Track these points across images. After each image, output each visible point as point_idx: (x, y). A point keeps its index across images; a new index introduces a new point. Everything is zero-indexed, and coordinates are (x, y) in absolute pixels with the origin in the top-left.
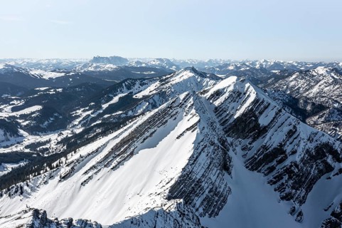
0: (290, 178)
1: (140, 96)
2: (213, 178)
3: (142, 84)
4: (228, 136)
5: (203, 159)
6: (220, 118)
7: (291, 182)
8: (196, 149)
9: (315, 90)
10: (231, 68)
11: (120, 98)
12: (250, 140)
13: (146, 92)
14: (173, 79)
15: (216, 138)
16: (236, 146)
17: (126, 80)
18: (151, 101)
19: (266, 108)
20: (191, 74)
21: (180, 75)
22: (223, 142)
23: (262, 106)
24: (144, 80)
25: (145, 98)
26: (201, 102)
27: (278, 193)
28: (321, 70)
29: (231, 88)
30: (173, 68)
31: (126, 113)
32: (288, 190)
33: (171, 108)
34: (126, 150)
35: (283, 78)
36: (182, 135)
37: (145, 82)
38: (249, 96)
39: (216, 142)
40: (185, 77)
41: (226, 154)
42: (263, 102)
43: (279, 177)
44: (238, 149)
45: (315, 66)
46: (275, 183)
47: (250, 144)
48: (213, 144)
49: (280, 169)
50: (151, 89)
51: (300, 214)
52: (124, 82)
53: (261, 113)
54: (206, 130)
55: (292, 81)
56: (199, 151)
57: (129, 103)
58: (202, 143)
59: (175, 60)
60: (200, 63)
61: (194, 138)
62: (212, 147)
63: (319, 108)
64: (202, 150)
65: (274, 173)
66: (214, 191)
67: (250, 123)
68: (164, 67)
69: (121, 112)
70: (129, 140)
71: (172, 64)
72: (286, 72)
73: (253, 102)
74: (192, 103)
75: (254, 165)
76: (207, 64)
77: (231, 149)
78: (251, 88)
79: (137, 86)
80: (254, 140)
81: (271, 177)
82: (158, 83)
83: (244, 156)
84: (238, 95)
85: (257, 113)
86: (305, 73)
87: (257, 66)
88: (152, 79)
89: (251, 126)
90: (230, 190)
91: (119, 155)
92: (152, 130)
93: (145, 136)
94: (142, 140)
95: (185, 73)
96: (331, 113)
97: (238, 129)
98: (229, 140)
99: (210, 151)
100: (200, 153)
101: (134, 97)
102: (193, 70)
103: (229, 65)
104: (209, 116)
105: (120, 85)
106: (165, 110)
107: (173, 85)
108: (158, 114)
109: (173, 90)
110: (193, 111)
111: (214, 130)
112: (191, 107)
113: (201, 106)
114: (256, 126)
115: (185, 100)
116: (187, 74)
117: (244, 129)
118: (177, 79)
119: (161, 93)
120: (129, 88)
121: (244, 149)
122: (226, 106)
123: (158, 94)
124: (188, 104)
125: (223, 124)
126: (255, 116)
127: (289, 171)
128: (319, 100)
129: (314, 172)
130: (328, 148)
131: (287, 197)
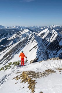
1: (9, 39)
3: (10, 35)
4: (48, 50)
6: (44, 43)
8: (37, 55)
11: (2, 40)
12: (56, 51)
13: (12, 38)
14: (22, 32)
15: (44, 51)
16: (51, 54)
17: (4, 34)
18: (14, 41)
20: (28, 31)
21: (24, 31)
22: (47, 52)
23: (60, 38)
24: (11, 33)
25: (12, 40)
26: (37, 37)
29: (48, 32)
30: (21, 29)
31: (5, 46)
33: (26, 40)
34: (9, 57)
36: (31, 50)
37: (12, 34)
38: (55, 35)
39: (44, 52)
40: (26, 32)
41: (48, 56)
42: (60, 37)
44: (52, 55)
47: (56, 52)
48: (43, 53)
50: (14, 36)
52: (3, 34)
53: (60, 41)
54: (40, 48)
56: (39, 55)
57: (5, 42)
58: (39, 53)
59: (21, 26)
60: (30, 27)
61: (36, 51)
62: (43, 54)
64: (40, 55)
67: (56, 45)
68: (18, 29)
69: (3, 45)
70: (10, 53)
71: (20, 28)
73: (57, 37)
74: (34, 37)
76: (33, 27)
77: (49, 55)
78: (56, 32)
79: (8, 36)
80: (58, 51)
82: (16, 34)
84: (50, 35)
85: (58, 41)
88: (14, 33)
89: (56, 46)
91: (6, 59)
92: (19, 49)
93: (16, 51)
94: (15, 53)
95: (26, 30)
97: (52, 47)
98: (49, 51)
99: (43, 55)
100: (39, 56)
101: (7, 39)
102: (29, 29)
103: (41, 27)
104: (41, 42)
105: (2, 35)
106: (24, 41)
107: (22, 35)
108: (21, 42)
109: (22, 36)
110: (35, 41)
111: (43, 48)
112: (34, 39)
113: (38, 39)
114: (58, 46)
115: (32, 36)
116: (27, 31)
117: (54, 47)
118: (23, 33)
119: (18, 38)
120: (5, 36)
121: (54, 55)
122: (46, 39)
123: (17, 38)
124: (33, 38)
125: (46, 46)
126: (57, 42)
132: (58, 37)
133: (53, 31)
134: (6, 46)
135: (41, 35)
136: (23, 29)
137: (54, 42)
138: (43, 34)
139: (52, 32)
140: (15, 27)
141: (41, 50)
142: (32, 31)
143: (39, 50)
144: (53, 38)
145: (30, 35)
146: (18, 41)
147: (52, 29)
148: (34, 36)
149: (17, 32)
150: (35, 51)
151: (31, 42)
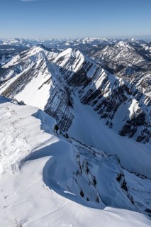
0: (105, 106)
1: (6, 66)
2: (63, 111)
3: (7, 58)
4: (70, 85)
5: (56, 100)
6: (64, 75)
7: (106, 108)
8: (51, 94)
9: (118, 56)
10: (67, 44)
12: (83, 87)
13: (11, 63)
14: (29, 53)
15: (63, 87)
16: (75, 91)
18: (16, 69)
19: (90, 67)
20: (41, 49)
21: (34, 50)
22: (67, 89)
23: (88, 66)
24: (8, 54)
25: (11, 67)
26: (51, 66)
27: (99, 115)
28: (121, 44)
29: (69, 56)
30: (28, 45)
32: (104, 113)
35: (100, 49)
36: (41, 86)
37: (9, 56)
39: (63, 89)
40: (38, 51)
42: (89, 63)
43: (99, 106)
44: (76, 93)
45: (118, 41)
46: (97, 110)
47: (83, 89)
48: (61, 91)
49: (100, 101)
50: (14, 60)
51: (111, 124)
53: (88, 70)
54: (56, 82)
55: (105, 51)
58: (54, 91)
59: (28, 40)
60: (46, 41)
61: (50, 88)
62: (61, 93)
63: (121, 68)
64: (55, 94)
65: (97, 104)
66: (65, 118)
68: (21, 45)
71: (26, 42)
72: (101, 46)
73: (82, 64)
75: (86, 101)
76: (50, 42)
77: (72, 93)
78: (81, 55)
79: (3, 59)
80: (85, 86)
81: (95, 107)
82: (18, 56)
83: (80, 96)
84: (72, 59)
85: (85, 70)
86: (112, 45)
87: (84, 42)
88: (14, 54)
89: (83, 78)
90: (73, 116)
92: (22, 86)
94: (15, 93)
96: (127, 70)
97: (75, 81)
98: (71, 88)
99: (60, 95)
100: (54, 97)
101: (3, 67)
102: (42, 46)
103: (66, 42)
104: (57, 74)
106: (28, 72)
107: (30, 58)
108: (24, 75)
109: (30, 61)
110: (47, 71)
111: (61, 82)
112: (45, 69)
113: (52, 67)
114: (86, 78)
115: (41, 64)
116: (38, 49)
117: (78, 81)
118: (31, 53)
119: (22, 64)
121: (79, 93)
122: (67, 68)
123: (20, 64)
124: (43, 67)
125: (66, 79)
126: (84, 72)
127: (105, 102)
128: (120, 63)
129: (117, 101)
130: (125, 88)
131: (105, 116)
132: (84, 63)
133: (78, 52)
134: (2, 79)
135: (58, 61)
136: (31, 46)
137: (79, 71)
138: (61, 59)
139: (75, 55)
140: (16, 41)
141: (57, 86)
143: (54, 87)
144: (77, 65)
146: (23, 69)
147: (76, 50)
148: (45, 63)
149: (20, 52)
150: (48, 87)
151: (40, 73)
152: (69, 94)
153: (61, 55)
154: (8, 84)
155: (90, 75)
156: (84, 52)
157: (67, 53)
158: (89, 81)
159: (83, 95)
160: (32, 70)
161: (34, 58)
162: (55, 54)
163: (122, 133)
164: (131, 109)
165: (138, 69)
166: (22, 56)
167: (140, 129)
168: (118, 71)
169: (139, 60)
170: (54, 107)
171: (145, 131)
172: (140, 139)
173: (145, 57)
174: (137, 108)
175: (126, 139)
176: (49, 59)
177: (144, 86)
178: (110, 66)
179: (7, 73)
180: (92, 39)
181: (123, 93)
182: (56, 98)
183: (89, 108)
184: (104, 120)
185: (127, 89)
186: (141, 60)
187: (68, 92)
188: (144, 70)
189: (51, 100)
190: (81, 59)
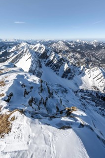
1: (10, 51)
3: (10, 48)
4: (40, 59)
7: (55, 67)
8: (32, 63)
9: (59, 47)
13: (12, 50)
18: (14, 53)
19: (48, 51)
22: (39, 61)
25: (12, 52)
28: (60, 42)
32: (55, 69)
35: (52, 44)
36: (27, 60)
43: (53, 67)
45: (59, 41)
48: (36, 61)
49: (53, 65)
50: (14, 48)
51: (58, 74)
54: (34, 58)
55: (54, 45)
57: (6, 54)
63: (60, 51)
64: (34, 63)
66: (39, 73)
69: (4, 57)
71: (19, 41)
72: (52, 43)
75: (47, 65)
79: (8, 48)
80: (46, 59)
81: (51, 67)
82: (15, 47)
84: (40, 48)
86: (57, 42)
88: (13, 46)
90: (42, 72)
92: (18, 60)
96: (63, 52)
97: (42, 57)
101: (8, 52)
102: (27, 42)
104: (34, 54)
107: (21, 47)
108: (19, 55)
109: (21, 49)
110: (29, 53)
111: (36, 58)
113: (31, 52)
114: (46, 56)
116: (25, 44)
117: (44, 57)
118: (22, 45)
120: (5, 49)
121: (44, 62)
122: (38, 51)
123: (17, 50)
124: (28, 51)
125: (38, 56)
126: (46, 53)
127: (55, 65)
128: (60, 49)
129: (60, 64)
130: (62, 59)
131: (55, 71)
132: (45, 50)
133: (43, 45)
134: (8, 57)
135: (34, 49)
136: (22, 42)
137: (43, 53)
138: (36, 48)
139: (41, 46)
140: (14, 40)
142: (30, 44)
143: (33, 60)
145: (25, 50)
146: (18, 52)
150: (30, 60)
151: (26, 54)
152: (40, 63)
153: (35, 46)
154: (11, 59)
155: (48, 54)
156: (45, 45)
157: (38, 45)
158: (48, 57)
159: (46, 62)
160: (22, 53)
161: (23, 48)
162: (33, 46)
163: (63, 77)
164: (65, 67)
165: (67, 51)
166: (17, 46)
167: (69, 75)
168: (59, 52)
169: (67, 48)
170: (34, 68)
171: (71, 75)
172: (69, 79)
173: (69, 47)
174: (67, 66)
175: (64, 79)
176: (30, 48)
177: (70, 58)
178: (56, 50)
179: (10, 55)
180: (48, 40)
181: (61, 61)
182: (34, 65)
183: (49, 68)
184: (55, 72)
185: (63, 60)
186: (68, 48)
187: (39, 62)
188: (69, 52)
189: (32, 66)
190: (44, 48)
